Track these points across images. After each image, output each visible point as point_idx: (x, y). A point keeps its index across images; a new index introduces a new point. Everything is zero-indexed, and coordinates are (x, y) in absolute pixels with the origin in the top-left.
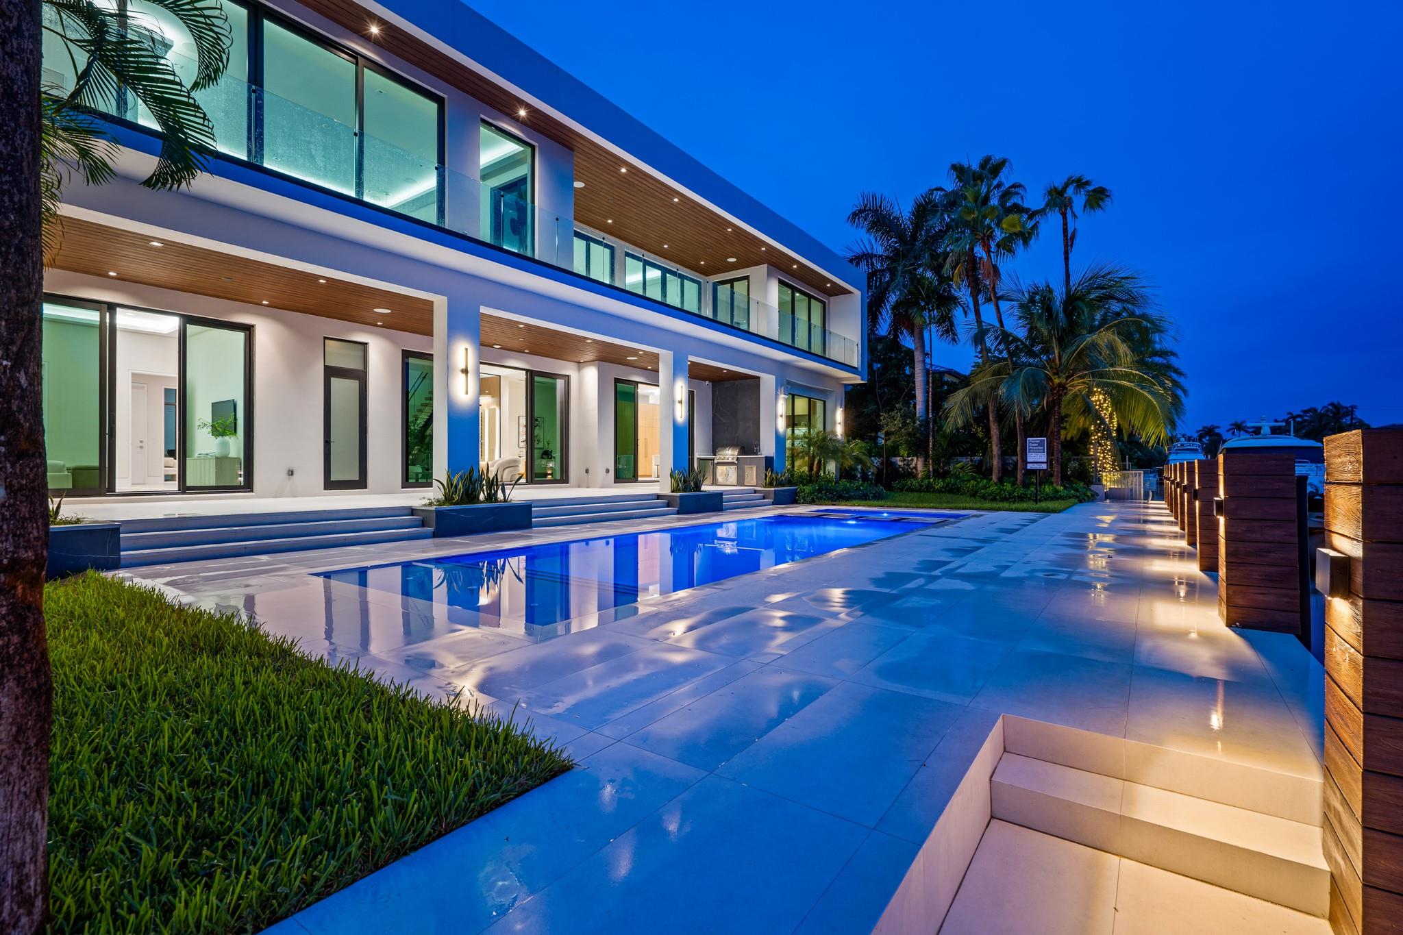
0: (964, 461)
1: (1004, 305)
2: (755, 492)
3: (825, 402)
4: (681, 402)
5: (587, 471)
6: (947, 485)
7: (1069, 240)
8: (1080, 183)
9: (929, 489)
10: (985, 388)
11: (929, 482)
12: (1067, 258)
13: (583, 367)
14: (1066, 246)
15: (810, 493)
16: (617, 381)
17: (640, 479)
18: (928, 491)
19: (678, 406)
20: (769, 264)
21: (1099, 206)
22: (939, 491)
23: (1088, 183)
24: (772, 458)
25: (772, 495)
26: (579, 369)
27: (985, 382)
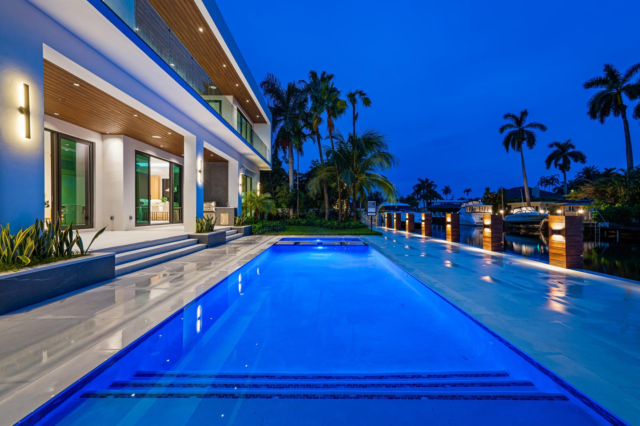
0: (311, 210)
1: (335, 141)
2: (231, 229)
3: (251, 179)
4: (200, 171)
5: (112, 218)
6: (308, 222)
7: (355, 118)
8: (361, 94)
9: (299, 224)
10: (325, 178)
11: (299, 220)
12: (354, 125)
13: (107, 138)
14: (354, 120)
15: (259, 229)
16: (137, 152)
17: (152, 222)
18: (299, 225)
19: (199, 174)
20: (233, 96)
21: (369, 105)
22: (304, 225)
23: (364, 94)
24: (237, 209)
25: (243, 231)
26: (103, 139)
27: (326, 175)
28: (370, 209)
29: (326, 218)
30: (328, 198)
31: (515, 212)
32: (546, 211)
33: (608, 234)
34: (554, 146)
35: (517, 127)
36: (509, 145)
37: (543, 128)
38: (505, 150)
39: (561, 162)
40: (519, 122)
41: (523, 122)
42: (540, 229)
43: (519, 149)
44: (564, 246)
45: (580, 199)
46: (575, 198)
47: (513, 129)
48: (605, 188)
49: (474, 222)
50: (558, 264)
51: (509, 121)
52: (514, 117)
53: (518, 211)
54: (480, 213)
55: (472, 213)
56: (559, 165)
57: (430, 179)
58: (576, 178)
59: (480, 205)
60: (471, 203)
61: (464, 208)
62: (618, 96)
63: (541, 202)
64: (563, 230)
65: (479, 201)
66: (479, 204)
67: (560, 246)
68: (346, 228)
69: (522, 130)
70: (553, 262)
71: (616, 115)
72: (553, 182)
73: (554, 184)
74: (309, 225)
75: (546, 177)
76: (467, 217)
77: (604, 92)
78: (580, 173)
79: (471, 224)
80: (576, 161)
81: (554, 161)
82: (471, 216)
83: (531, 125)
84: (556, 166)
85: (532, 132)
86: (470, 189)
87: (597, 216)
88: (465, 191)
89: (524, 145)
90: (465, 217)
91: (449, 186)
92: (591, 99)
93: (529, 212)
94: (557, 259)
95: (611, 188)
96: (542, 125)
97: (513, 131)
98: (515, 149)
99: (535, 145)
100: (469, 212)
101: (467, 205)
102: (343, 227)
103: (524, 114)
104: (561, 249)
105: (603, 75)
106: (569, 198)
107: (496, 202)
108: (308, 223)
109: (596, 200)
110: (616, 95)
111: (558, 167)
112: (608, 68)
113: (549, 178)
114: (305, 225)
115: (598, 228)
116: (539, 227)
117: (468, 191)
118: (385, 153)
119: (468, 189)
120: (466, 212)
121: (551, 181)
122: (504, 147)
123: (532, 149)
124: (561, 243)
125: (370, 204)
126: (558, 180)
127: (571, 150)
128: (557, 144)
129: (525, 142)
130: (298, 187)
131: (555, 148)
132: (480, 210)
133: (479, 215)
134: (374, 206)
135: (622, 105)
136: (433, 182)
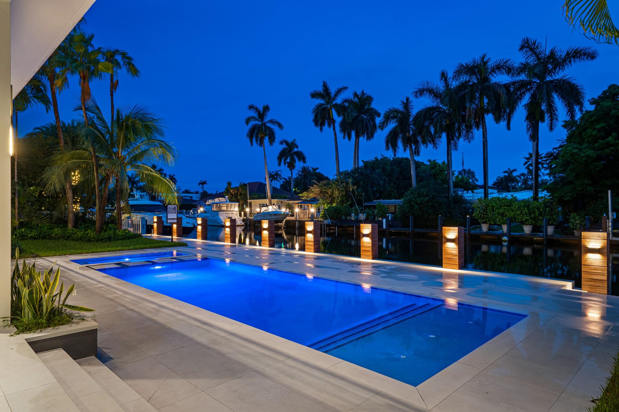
7: (114, 86)
8: (124, 56)
14: (112, 88)
27: (75, 162)
28: (170, 215)
29: (70, 226)
30: (72, 196)
31: (263, 211)
32: (286, 210)
33: (330, 229)
34: (284, 143)
35: (260, 121)
36: (253, 138)
37: (280, 126)
38: (250, 144)
39: (288, 160)
40: (261, 116)
41: (265, 117)
42: (282, 228)
43: (261, 143)
44: (371, 245)
45: (310, 198)
46: (307, 197)
47: (257, 122)
48: (326, 189)
49: (222, 222)
50: (367, 257)
51: (253, 114)
52: (257, 109)
53: (265, 210)
54: (227, 211)
55: (220, 211)
56: (287, 162)
57: (157, 166)
58: (297, 176)
59: (227, 202)
60: (217, 200)
61: (209, 205)
62: (330, 110)
63: (277, 200)
64: (370, 234)
65: (225, 198)
66: (225, 201)
67: (368, 245)
68: (112, 239)
69: (264, 124)
70: (364, 257)
71: (329, 126)
72: (277, 178)
73: (278, 179)
74: (44, 238)
75: (271, 172)
76: (214, 216)
77: (322, 104)
78: (300, 171)
79: (218, 225)
80: (299, 160)
81: (284, 158)
82: (218, 215)
83: (271, 121)
84: (285, 164)
85: (273, 129)
86: (205, 181)
87: (324, 214)
88: (200, 184)
89: (266, 140)
90: (212, 216)
91: (174, 175)
92: (314, 108)
93: (275, 210)
94: (366, 254)
95: (331, 190)
96: (280, 123)
97: (257, 124)
98: (257, 144)
99: (275, 142)
100: (215, 210)
101: (213, 202)
102: (107, 238)
103: (266, 108)
104: (368, 247)
105: (320, 89)
106: (302, 197)
107: (238, 198)
108: (41, 236)
109: (321, 199)
110: (329, 109)
111: (287, 164)
112: (325, 85)
113: (274, 173)
114: (35, 239)
115: (324, 225)
116: (282, 225)
117: (203, 183)
118: (162, 141)
119: (203, 181)
120: (213, 210)
121: (276, 177)
122: (248, 140)
123: (272, 146)
124: (369, 243)
125: (170, 209)
126: (281, 176)
127: (296, 150)
128: (286, 143)
129: (267, 138)
130: (16, 177)
131: (284, 146)
132: (227, 208)
133: (226, 214)
134: (175, 211)
135: (333, 119)
136: (162, 170)
